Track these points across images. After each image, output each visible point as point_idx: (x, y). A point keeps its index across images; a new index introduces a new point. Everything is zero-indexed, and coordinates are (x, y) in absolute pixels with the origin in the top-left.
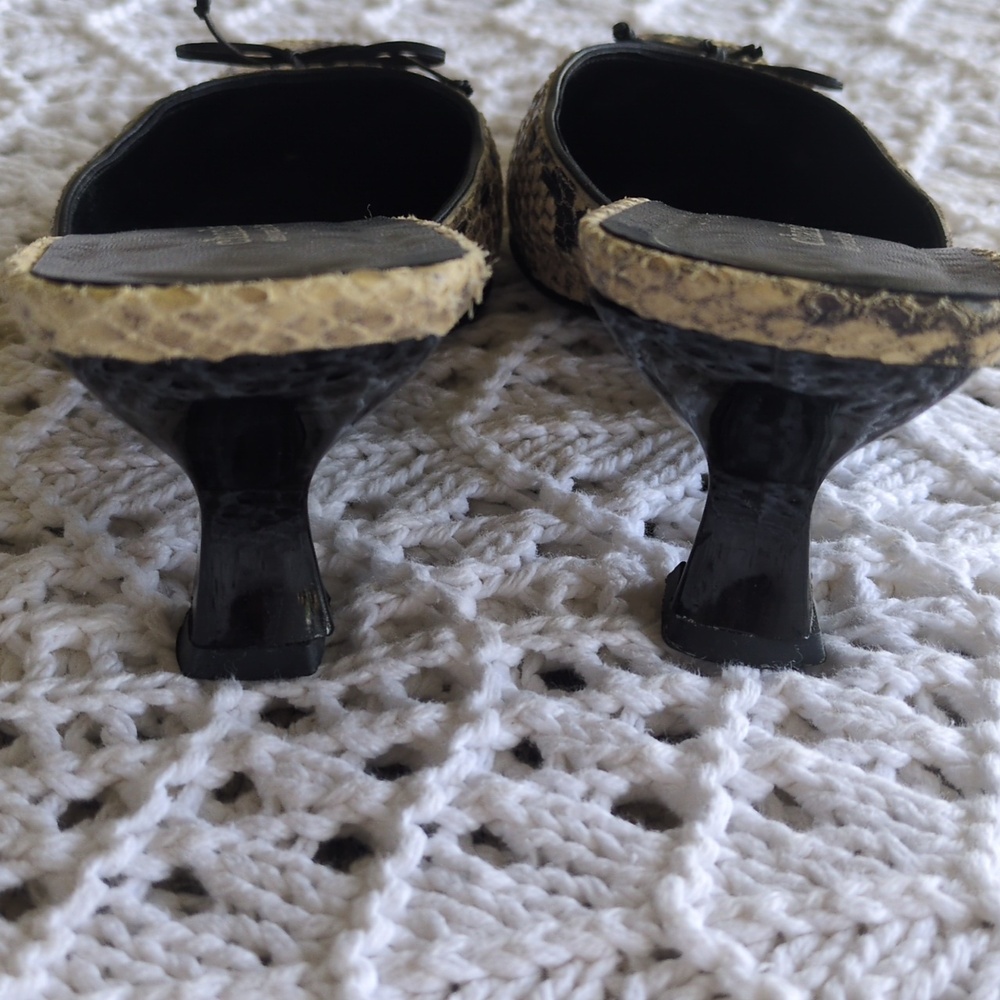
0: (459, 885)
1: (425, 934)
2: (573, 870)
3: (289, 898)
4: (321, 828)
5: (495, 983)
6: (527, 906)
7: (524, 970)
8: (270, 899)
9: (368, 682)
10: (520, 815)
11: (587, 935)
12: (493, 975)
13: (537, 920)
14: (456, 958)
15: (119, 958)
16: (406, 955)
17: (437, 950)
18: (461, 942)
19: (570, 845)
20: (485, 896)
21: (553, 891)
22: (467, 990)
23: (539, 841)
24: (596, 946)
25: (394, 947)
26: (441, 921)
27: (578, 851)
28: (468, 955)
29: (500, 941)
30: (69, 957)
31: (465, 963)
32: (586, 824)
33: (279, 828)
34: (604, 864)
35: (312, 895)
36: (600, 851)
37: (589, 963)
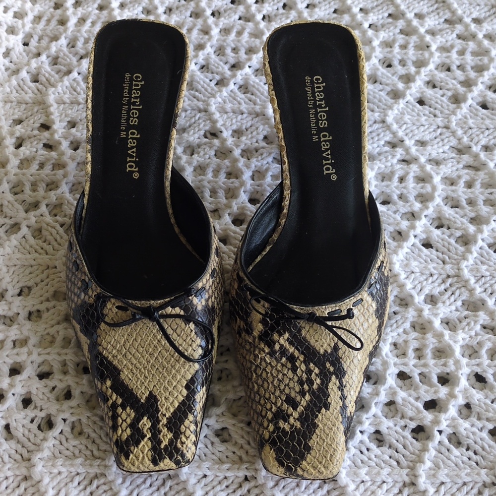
0: (447, 453)
1: (437, 466)
2: (475, 453)
3: (405, 447)
4: (413, 425)
5: (453, 483)
6: (463, 462)
7: (460, 482)
8: (400, 447)
9: (427, 372)
10: (464, 433)
11: (477, 476)
12: (452, 481)
13: (465, 468)
14: (444, 475)
15: (365, 459)
16: (433, 472)
17: (441, 472)
18: (446, 471)
19: (476, 445)
20: (453, 458)
21: (469, 459)
22: (446, 484)
23: (468, 442)
24: (478, 479)
25: (430, 469)
26: (441, 464)
27: (477, 448)
28: (447, 475)
29: (455, 473)
30: (353, 455)
31: (446, 478)
32: (481, 439)
33: (402, 423)
34: (484, 453)
35: (411, 448)
36: (483, 449)
37: (476, 483)
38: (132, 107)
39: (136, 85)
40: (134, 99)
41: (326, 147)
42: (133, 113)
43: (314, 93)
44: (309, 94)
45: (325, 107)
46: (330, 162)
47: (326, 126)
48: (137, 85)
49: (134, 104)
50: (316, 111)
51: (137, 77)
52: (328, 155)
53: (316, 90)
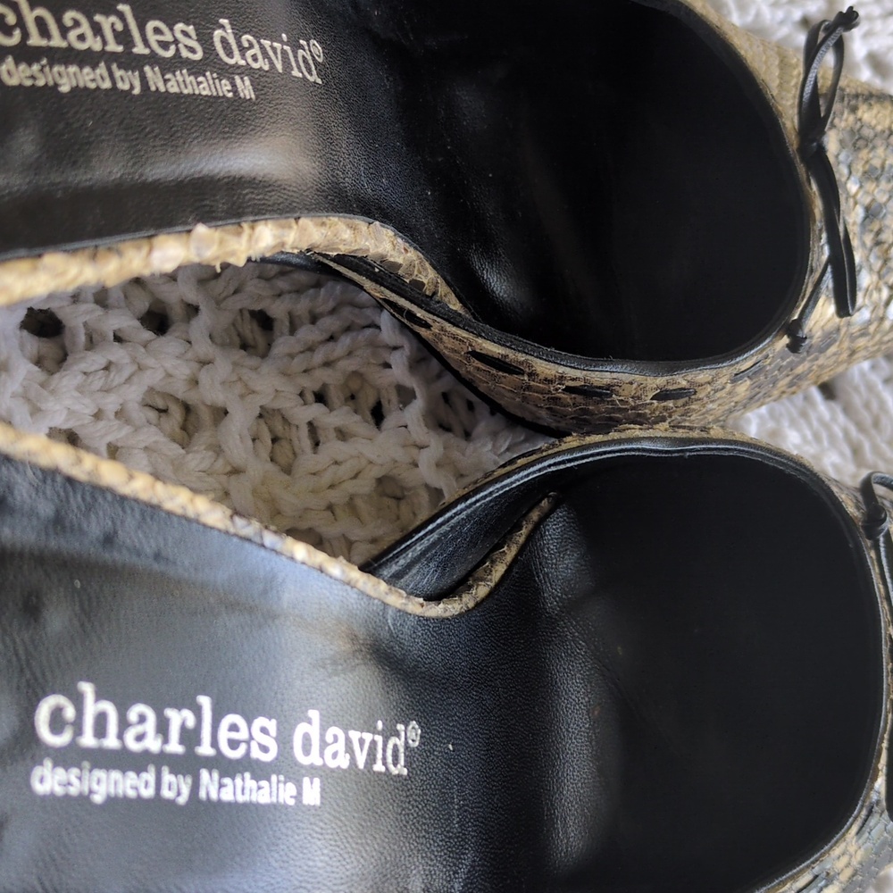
38: (205, 749)
39: (100, 730)
40: (166, 741)
42: (234, 744)
48: (101, 719)
49: (190, 737)
51: (57, 723)
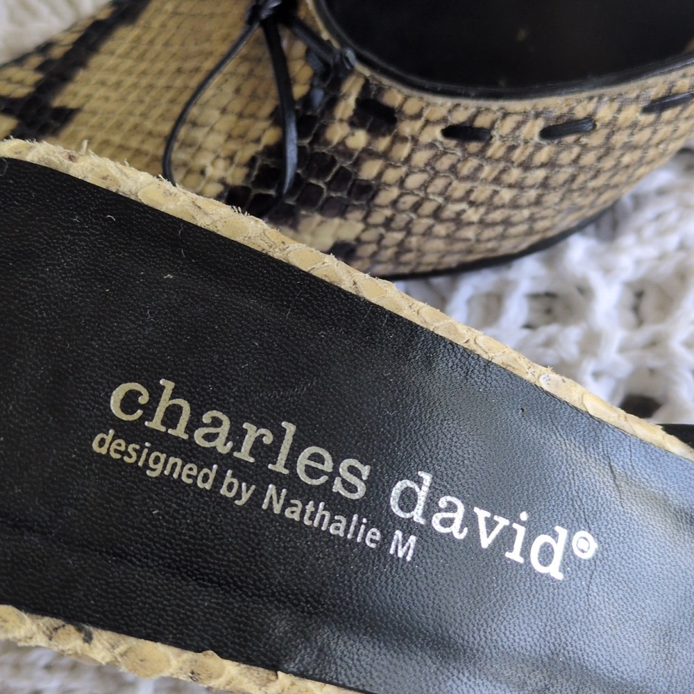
41: (458, 516)
43: (188, 451)
44: (185, 472)
45: (279, 435)
46: (521, 531)
47: (365, 471)
50: (277, 479)
52: (491, 524)
53: (180, 432)
